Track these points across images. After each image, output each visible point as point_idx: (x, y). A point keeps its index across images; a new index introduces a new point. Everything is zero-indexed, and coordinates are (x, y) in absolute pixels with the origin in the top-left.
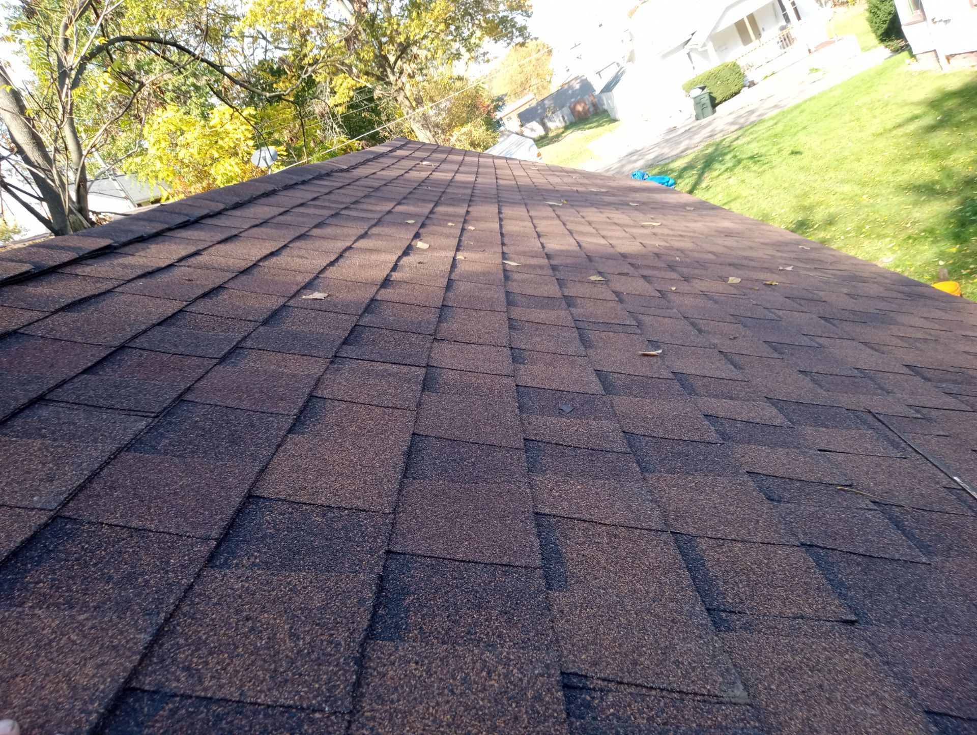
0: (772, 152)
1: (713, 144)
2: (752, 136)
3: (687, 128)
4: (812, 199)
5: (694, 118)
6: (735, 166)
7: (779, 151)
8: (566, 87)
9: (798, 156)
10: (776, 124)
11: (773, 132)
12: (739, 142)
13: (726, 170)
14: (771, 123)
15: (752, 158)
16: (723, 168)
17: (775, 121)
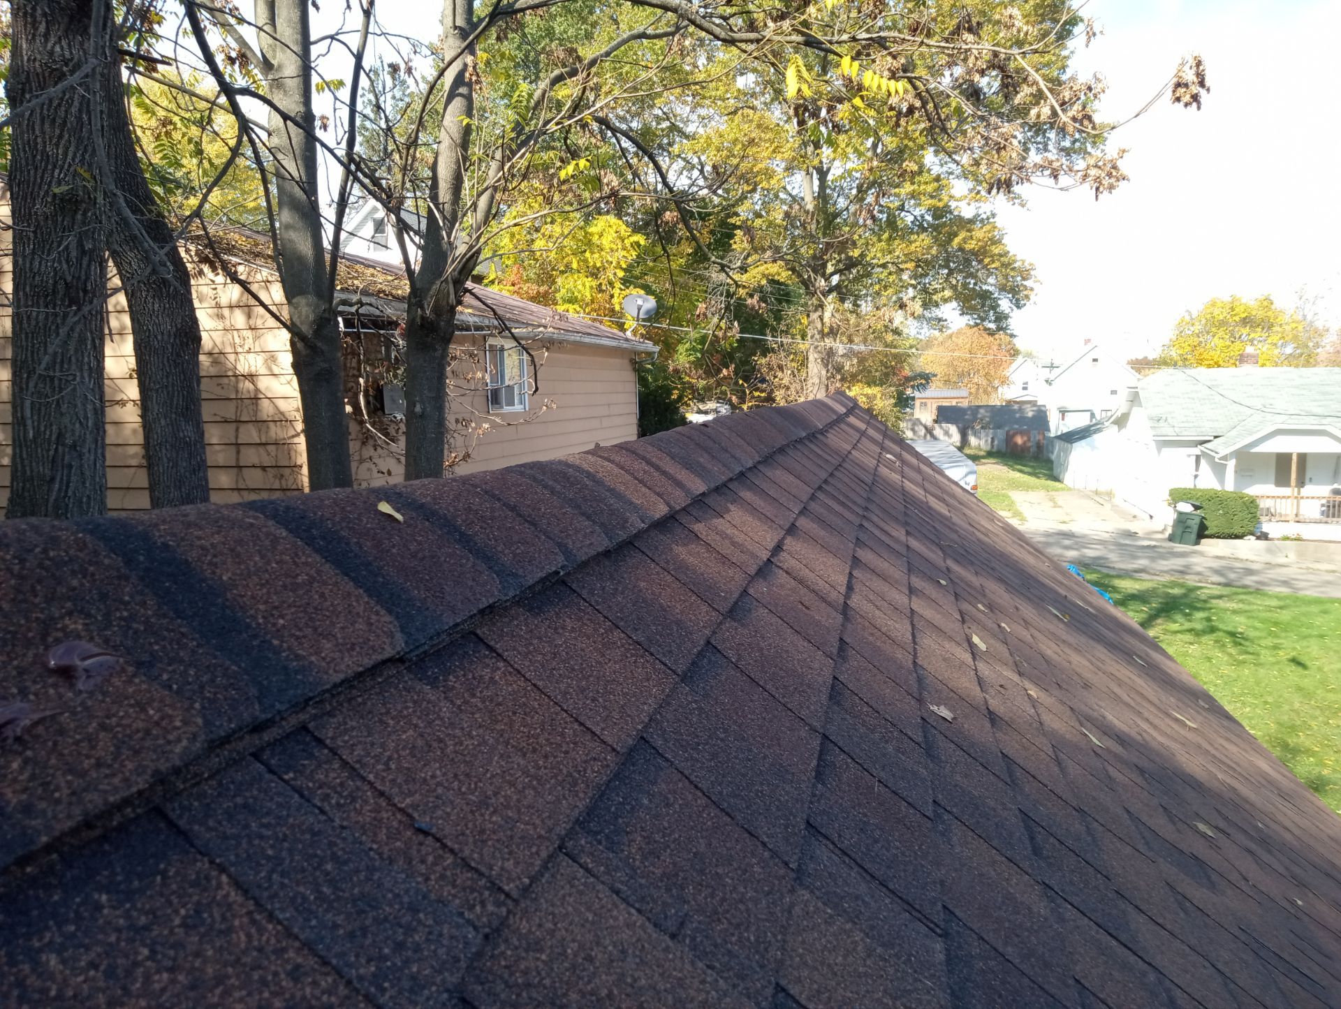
0: (1263, 643)
1: (1182, 586)
2: (1241, 606)
3: (1153, 543)
4: (1302, 739)
5: (1167, 535)
6: (1204, 632)
7: (1276, 647)
8: (1016, 407)
9: (1300, 669)
10: (1281, 608)
11: (1274, 616)
12: (1221, 603)
13: (1190, 631)
14: (1274, 603)
15: (1232, 634)
16: (1187, 625)
17: (1281, 603)
